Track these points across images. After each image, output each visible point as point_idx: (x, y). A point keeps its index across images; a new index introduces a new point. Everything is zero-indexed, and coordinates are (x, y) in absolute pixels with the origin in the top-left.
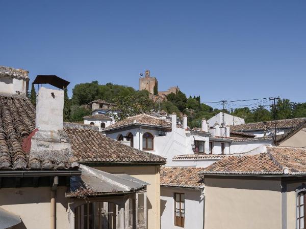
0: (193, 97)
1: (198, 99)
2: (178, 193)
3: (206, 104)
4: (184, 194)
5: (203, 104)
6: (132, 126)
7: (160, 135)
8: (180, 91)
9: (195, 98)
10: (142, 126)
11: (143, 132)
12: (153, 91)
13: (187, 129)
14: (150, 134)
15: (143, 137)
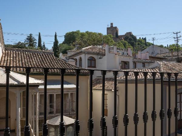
1: (145, 39)
4: (107, 94)
5: (148, 43)
6: (81, 53)
7: (100, 58)
8: (132, 35)
9: (143, 38)
10: (87, 52)
11: (88, 56)
12: (115, 35)
13: (116, 54)
14: (93, 58)
15: (88, 60)
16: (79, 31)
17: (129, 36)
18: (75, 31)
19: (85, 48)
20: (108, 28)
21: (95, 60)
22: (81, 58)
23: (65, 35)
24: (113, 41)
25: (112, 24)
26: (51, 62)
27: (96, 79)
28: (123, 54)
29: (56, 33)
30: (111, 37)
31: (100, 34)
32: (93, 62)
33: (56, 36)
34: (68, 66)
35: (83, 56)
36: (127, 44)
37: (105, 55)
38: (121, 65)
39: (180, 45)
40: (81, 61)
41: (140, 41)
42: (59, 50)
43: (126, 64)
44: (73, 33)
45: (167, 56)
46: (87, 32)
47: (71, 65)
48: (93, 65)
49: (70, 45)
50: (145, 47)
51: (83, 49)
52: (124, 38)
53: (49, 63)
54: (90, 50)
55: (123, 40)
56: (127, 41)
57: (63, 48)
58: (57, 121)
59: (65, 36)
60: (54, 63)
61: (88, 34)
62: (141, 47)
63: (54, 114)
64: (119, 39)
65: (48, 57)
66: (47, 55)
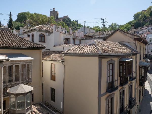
0: (74, 21)
1: (77, 21)
2: (53, 64)
3: (80, 24)
4: (55, 64)
5: (79, 24)
6: (34, 30)
7: (48, 35)
8: (68, 18)
9: (75, 21)
10: (38, 30)
11: (39, 33)
12: (56, 17)
13: (61, 33)
14: (43, 34)
15: (39, 36)
16: (29, 12)
17: (66, 18)
18: (26, 12)
19: (37, 27)
20: (51, 12)
21: (44, 36)
22: (33, 34)
23: (18, 14)
24: (55, 22)
25: (54, 9)
26: (10, 38)
27: (45, 51)
28: (65, 33)
29: (11, 12)
30: (53, 19)
31: (45, 16)
32: (43, 38)
33: (10, 15)
34: (24, 41)
35: (35, 33)
36: (65, 25)
37: (52, 33)
38: (64, 41)
39: (100, 27)
40: (33, 37)
41: (73, 23)
42: (13, 27)
43: (68, 41)
44: (24, 13)
45: (93, 35)
46: (35, 14)
47: (26, 40)
48: (43, 40)
49: (22, 23)
50: (77, 27)
51: (36, 27)
52: (62, 20)
53: (8, 38)
54: (41, 28)
55: (62, 22)
56: (64, 22)
57: (16, 25)
58: (17, 89)
59: (18, 16)
60: (12, 38)
61: (36, 15)
62: (74, 27)
63: (13, 82)
64: (59, 20)
65: (7, 33)
66: (6, 31)
